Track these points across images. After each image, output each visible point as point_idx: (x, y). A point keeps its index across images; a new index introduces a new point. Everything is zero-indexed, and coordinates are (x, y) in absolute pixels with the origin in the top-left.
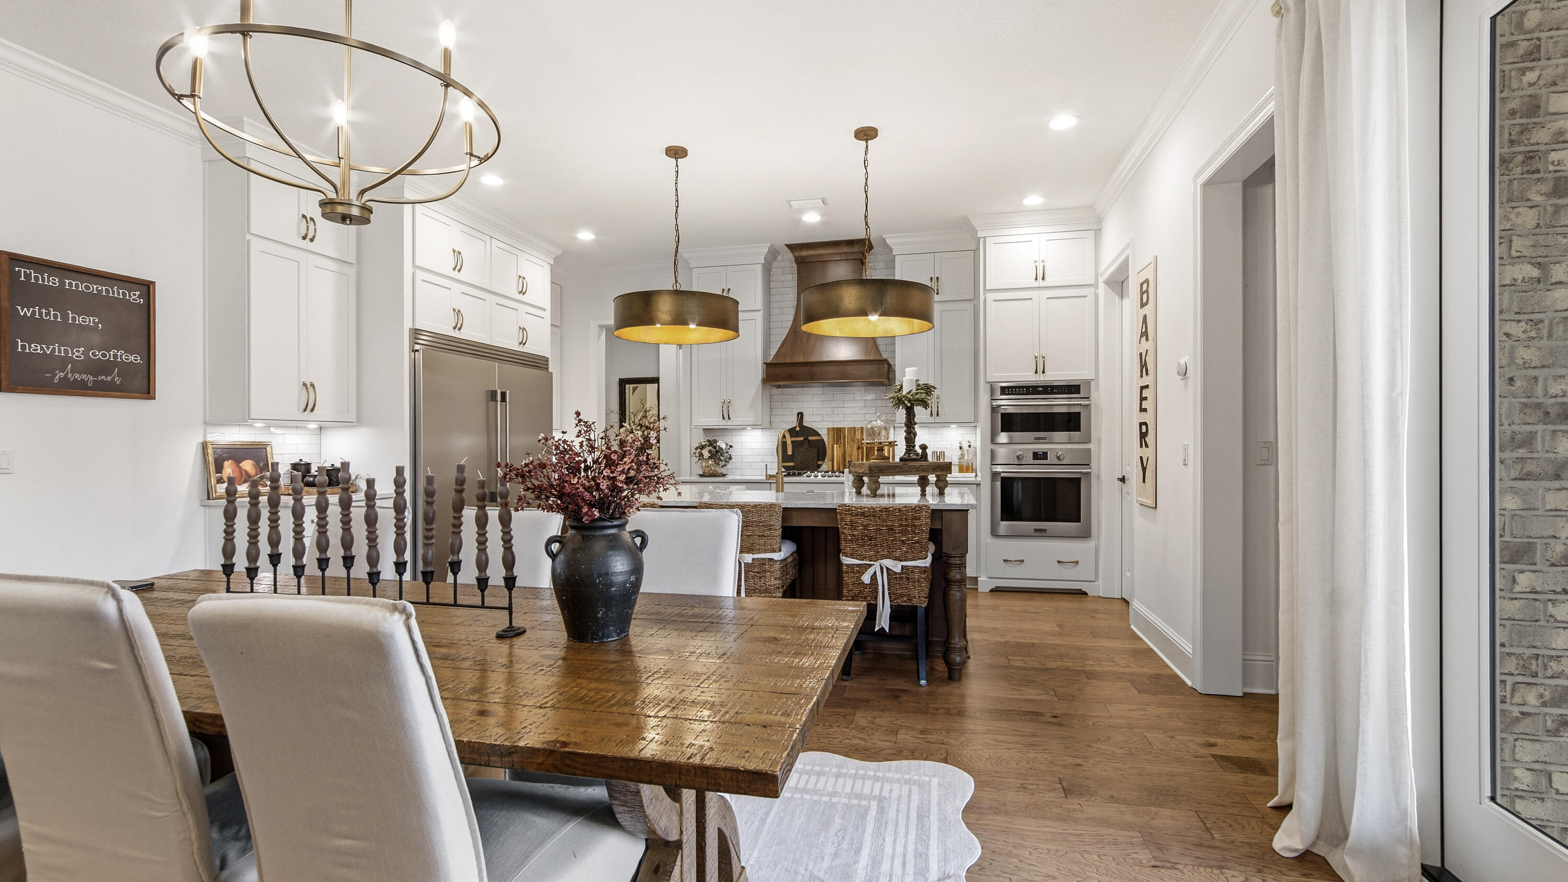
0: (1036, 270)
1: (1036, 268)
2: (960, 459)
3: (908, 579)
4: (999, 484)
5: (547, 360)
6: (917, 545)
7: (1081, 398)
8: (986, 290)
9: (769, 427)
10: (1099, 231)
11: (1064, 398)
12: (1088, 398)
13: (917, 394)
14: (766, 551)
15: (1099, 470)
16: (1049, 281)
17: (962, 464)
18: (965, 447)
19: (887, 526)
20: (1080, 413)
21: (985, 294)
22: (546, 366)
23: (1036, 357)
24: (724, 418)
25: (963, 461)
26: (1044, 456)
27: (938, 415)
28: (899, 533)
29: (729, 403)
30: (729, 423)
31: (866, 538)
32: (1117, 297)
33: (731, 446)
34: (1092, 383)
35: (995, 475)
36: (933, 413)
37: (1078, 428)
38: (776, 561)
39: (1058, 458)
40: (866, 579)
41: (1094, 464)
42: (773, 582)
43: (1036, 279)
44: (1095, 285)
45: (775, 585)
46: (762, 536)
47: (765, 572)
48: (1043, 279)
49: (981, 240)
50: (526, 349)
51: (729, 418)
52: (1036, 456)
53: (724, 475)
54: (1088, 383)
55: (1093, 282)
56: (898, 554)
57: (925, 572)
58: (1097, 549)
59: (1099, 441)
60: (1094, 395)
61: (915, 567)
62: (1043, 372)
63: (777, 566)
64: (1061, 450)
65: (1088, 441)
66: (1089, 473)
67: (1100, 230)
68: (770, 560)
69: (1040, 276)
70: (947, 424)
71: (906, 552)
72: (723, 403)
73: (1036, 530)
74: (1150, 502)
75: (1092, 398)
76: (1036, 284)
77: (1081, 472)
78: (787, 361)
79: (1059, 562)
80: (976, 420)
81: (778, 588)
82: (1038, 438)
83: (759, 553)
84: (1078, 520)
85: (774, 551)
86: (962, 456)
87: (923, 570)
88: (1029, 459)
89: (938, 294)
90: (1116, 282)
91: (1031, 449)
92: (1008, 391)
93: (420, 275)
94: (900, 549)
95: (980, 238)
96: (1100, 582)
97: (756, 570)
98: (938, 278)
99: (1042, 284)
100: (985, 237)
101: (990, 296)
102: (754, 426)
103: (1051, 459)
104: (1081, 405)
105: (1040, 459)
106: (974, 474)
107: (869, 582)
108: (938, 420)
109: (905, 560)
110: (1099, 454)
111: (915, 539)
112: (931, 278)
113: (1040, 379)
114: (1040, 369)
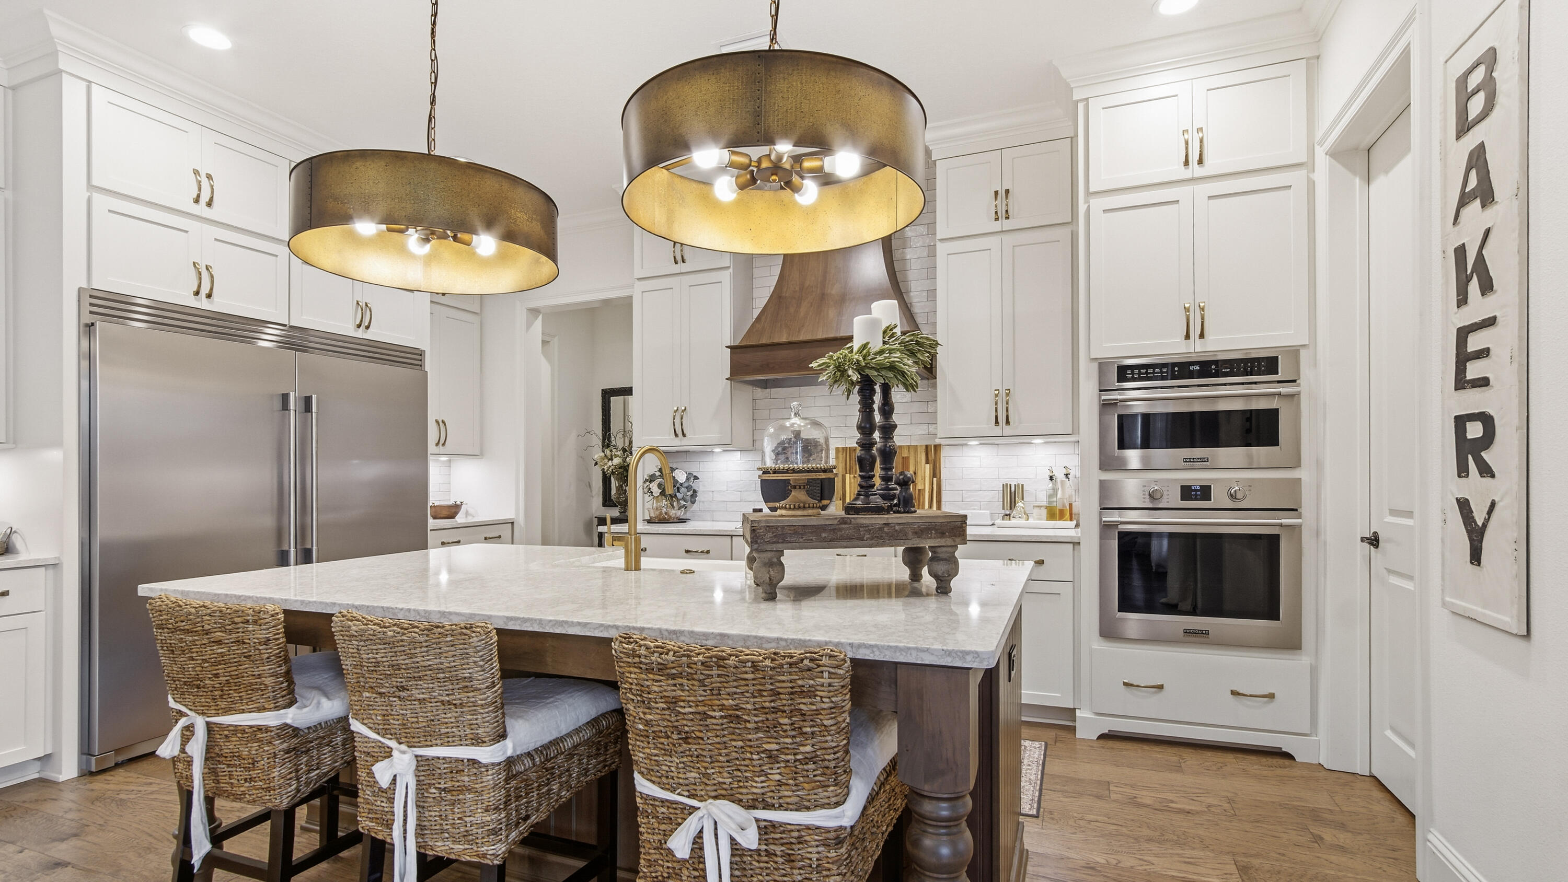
0: (1187, 148)
1: (1187, 143)
2: (1050, 496)
3: (790, 859)
4: (1115, 544)
5: (420, 354)
6: (811, 766)
7: (1279, 382)
8: (1089, 194)
9: (751, 448)
10: (1315, 61)
11: (1243, 384)
12: (1294, 381)
13: (881, 352)
14: (461, 741)
15: (1318, 520)
16: (1213, 165)
17: (1054, 504)
18: (1059, 475)
19: (722, 708)
20: (1276, 411)
21: (1087, 201)
22: (419, 363)
23: (1187, 310)
24: (676, 435)
25: (1055, 499)
26: (1205, 492)
27: (1008, 422)
28: (757, 729)
29: (683, 411)
30: (685, 442)
31: (675, 736)
32: (1357, 180)
33: (696, 478)
34: (1303, 353)
35: (1106, 527)
36: (1000, 420)
37: (1273, 440)
38: (486, 766)
39: (1233, 497)
40: (680, 845)
41: (1307, 508)
42: (480, 817)
43: (1186, 163)
44: (1308, 165)
45: (483, 824)
46: (449, 703)
47: (462, 789)
48: (1200, 162)
49: (1081, 106)
50: (370, 335)
51: (684, 435)
52: (1187, 492)
53: (682, 521)
54: (1294, 352)
55: (1303, 159)
56: (757, 787)
57: (839, 842)
58: (1314, 671)
59: (1319, 464)
60: (1306, 375)
61: (808, 828)
62: (1202, 336)
63: (489, 779)
64: (1237, 481)
65: (1296, 464)
66: (1298, 527)
67: (1318, 57)
68: (473, 762)
69: (1194, 157)
70: (1026, 437)
71: (780, 784)
72: (675, 412)
73: (1187, 632)
74: (1507, 619)
75: (1302, 381)
76: (1187, 174)
77: (1281, 525)
78: (764, 341)
79: (1234, 693)
80: (1075, 430)
81: (495, 832)
82: (1194, 460)
83: (448, 744)
84: (1273, 614)
85: (477, 741)
86: (1055, 491)
87: (836, 838)
88: (1173, 497)
89: (1007, 218)
90: (1356, 149)
91: (1176, 480)
92: (1133, 373)
93: (101, 202)
94: (763, 773)
95: (1077, 102)
96: (1322, 735)
97: (442, 786)
98: (1007, 191)
99: (1199, 171)
100: (1088, 98)
101: (1098, 204)
102: (728, 447)
103: (1219, 497)
104: (1279, 394)
105: (1196, 499)
106: (1074, 522)
107: (687, 856)
108: (1008, 430)
109: (781, 807)
110: (1319, 487)
111: (802, 749)
112: (996, 193)
113: (1197, 349)
114: (1195, 331)
